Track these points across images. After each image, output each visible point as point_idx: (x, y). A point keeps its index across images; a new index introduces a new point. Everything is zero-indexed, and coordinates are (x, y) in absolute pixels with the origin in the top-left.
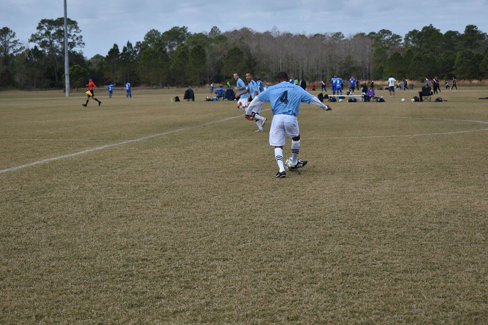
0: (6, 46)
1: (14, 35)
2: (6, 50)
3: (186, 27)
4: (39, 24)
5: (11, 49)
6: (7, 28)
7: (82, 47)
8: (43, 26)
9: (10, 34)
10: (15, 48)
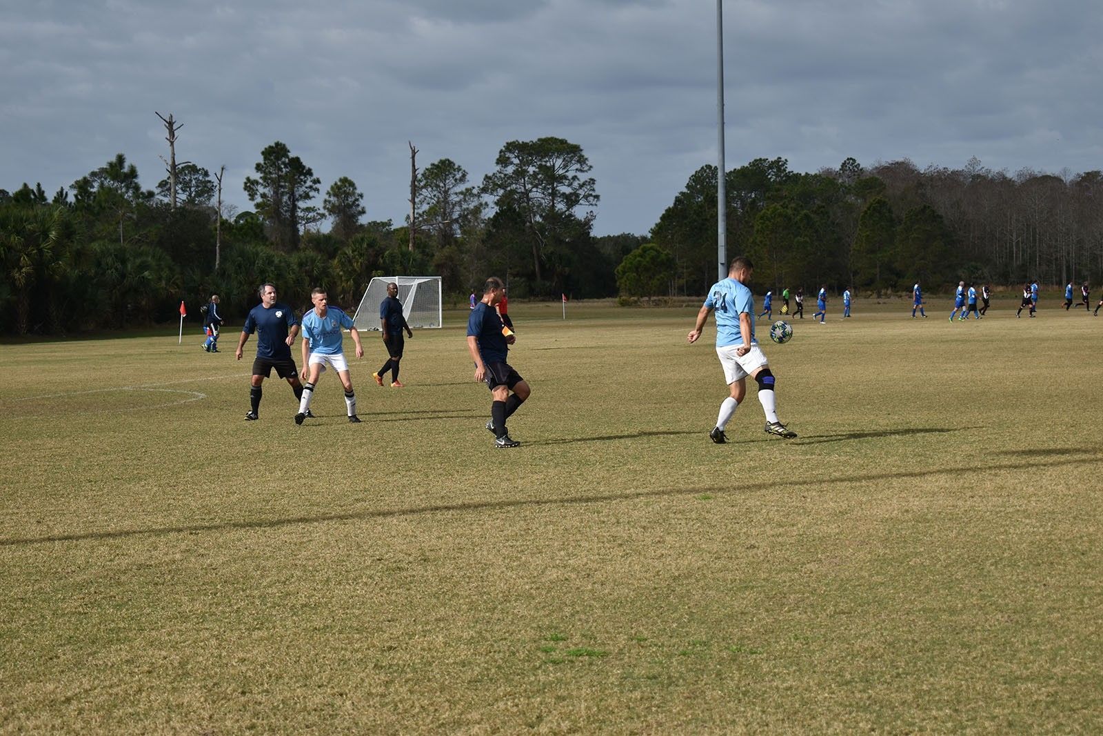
0: (446, 201)
1: (464, 176)
2: (448, 211)
3: (783, 159)
4: (501, 151)
5: (457, 208)
6: (448, 160)
7: (592, 205)
8: (509, 158)
9: (455, 175)
10: (465, 206)
